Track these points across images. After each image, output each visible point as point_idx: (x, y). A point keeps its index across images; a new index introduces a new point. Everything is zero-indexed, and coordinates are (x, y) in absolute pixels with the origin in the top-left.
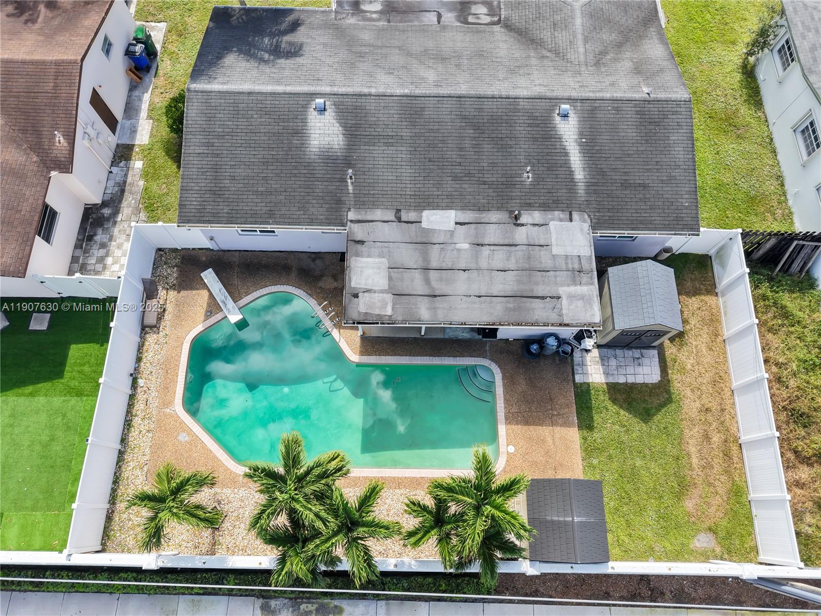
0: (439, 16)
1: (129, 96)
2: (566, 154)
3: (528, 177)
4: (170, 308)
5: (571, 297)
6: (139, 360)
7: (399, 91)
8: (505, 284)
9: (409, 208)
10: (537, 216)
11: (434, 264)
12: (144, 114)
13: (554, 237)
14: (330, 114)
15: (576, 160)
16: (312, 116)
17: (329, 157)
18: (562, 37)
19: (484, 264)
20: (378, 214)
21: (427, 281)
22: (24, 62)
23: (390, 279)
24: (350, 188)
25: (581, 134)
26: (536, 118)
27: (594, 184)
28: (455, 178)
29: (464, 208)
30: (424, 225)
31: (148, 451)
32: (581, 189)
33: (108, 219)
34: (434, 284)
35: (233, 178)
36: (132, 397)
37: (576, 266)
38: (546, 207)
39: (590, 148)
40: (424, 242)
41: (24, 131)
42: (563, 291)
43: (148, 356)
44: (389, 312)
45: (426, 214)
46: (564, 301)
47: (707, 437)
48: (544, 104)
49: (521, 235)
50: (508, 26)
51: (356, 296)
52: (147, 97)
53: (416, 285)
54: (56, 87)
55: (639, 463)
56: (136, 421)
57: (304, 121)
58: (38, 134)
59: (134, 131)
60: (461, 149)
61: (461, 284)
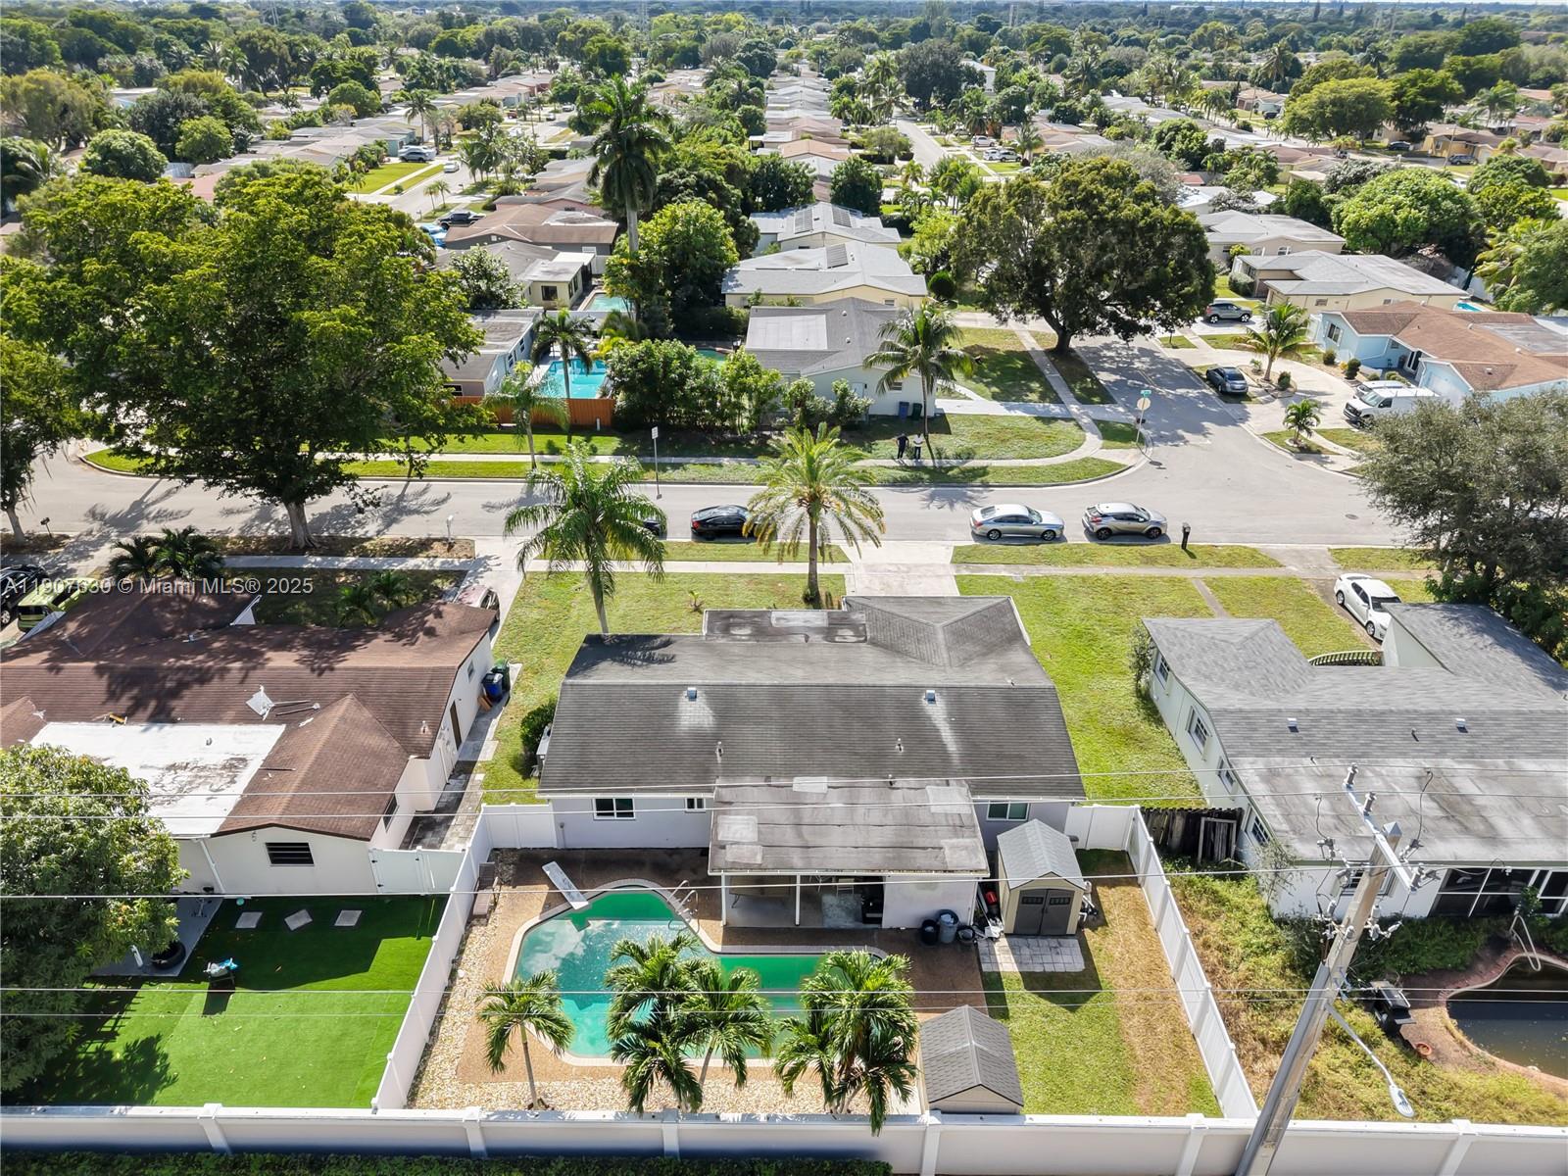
0: (807, 638)
1: (475, 722)
2: (938, 730)
3: (899, 748)
4: (501, 901)
5: (952, 847)
6: (460, 952)
7: (768, 683)
8: (886, 836)
9: (779, 776)
10: (912, 781)
11: (806, 821)
12: (490, 735)
13: (931, 798)
14: (701, 701)
15: (947, 735)
16: (684, 701)
17: (699, 735)
19: (859, 820)
20: (748, 781)
21: (800, 835)
22: (402, 669)
23: (759, 832)
24: (719, 759)
25: (950, 714)
26: (903, 702)
27: (970, 755)
28: (826, 750)
29: (837, 775)
30: (795, 788)
31: (461, 1044)
32: (956, 760)
33: (440, 824)
34: (806, 836)
35: (600, 754)
36: (448, 988)
37: (958, 822)
38: (919, 774)
39: (959, 724)
40: (797, 800)
41: (390, 723)
42: (943, 842)
43: (472, 947)
44: (759, 860)
45: (796, 780)
46: (947, 852)
47: (1150, 1028)
48: (910, 691)
49: (897, 797)
50: (874, 643)
51: (724, 847)
52: (495, 722)
53: (789, 836)
54: (429, 688)
55: (1069, 1054)
56: (450, 1014)
57: (676, 706)
58: (404, 725)
59: (478, 750)
60: (831, 726)
61: (836, 837)
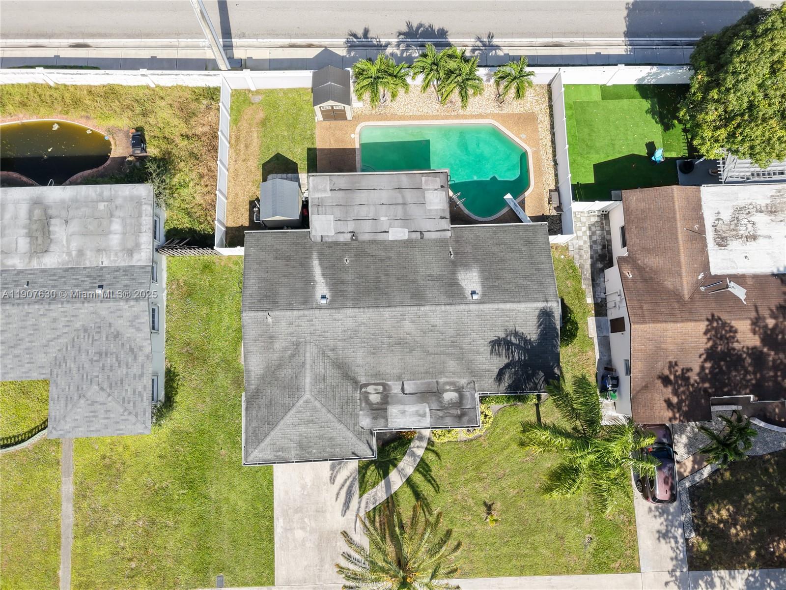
0: (403, 389)
1: (610, 355)
2: (323, 275)
3: (347, 261)
5: (325, 191)
7: (427, 308)
8: (361, 197)
9: (416, 241)
10: (342, 238)
11: (400, 207)
12: (596, 341)
13: (332, 226)
14: (468, 292)
15: (317, 271)
16: (478, 288)
17: (466, 266)
18: (320, 368)
19: (372, 208)
20: (434, 236)
21: (403, 197)
22: (666, 322)
23: (424, 197)
24: (451, 250)
25: (314, 287)
26: (341, 296)
27: (307, 258)
28: (390, 258)
29: (383, 242)
30: (406, 230)
31: (540, 129)
32: (315, 254)
33: (597, 260)
34: (399, 196)
35: (520, 251)
36: (554, 155)
37: (320, 209)
38: (337, 243)
39: (308, 279)
40: (406, 220)
41: (651, 278)
42: (328, 194)
44: (423, 178)
45: (406, 238)
46: (328, 188)
48: (337, 305)
49: (351, 226)
50: (355, 382)
51: (442, 187)
52: (598, 357)
53: (410, 196)
54: (641, 307)
57: (483, 287)
58: (642, 277)
60: (387, 275)
61: (385, 195)
